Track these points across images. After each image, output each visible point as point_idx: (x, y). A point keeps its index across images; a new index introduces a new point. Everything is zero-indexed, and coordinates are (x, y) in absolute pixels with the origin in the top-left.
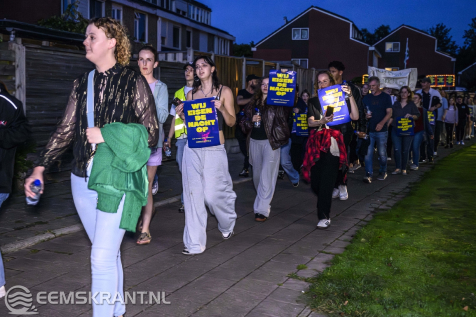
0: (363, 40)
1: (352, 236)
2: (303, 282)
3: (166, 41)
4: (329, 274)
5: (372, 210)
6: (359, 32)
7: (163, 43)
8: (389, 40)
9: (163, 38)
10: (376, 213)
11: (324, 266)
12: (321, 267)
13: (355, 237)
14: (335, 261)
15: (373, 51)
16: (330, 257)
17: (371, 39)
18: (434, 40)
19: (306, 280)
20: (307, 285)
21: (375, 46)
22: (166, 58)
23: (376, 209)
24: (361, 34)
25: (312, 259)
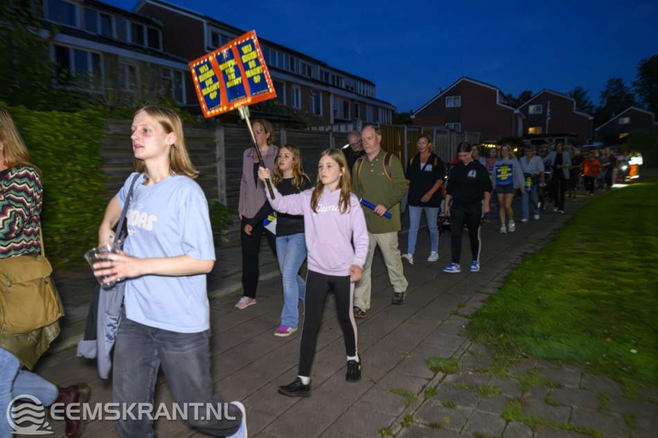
0: (508, 105)
1: (505, 278)
2: (463, 318)
3: (338, 113)
4: (486, 311)
5: (521, 254)
6: (505, 98)
7: (335, 114)
8: (532, 103)
9: (335, 111)
10: (524, 257)
11: (482, 304)
12: (478, 305)
13: (507, 279)
14: (491, 299)
15: (517, 114)
16: (486, 296)
17: (515, 104)
18: (572, 102)
19: (466, 317)
20: (467, 321)
21: (520, 109)
22: (339, 129)
23: (525, 253)
24: (507, 100)
25: (470, 299)
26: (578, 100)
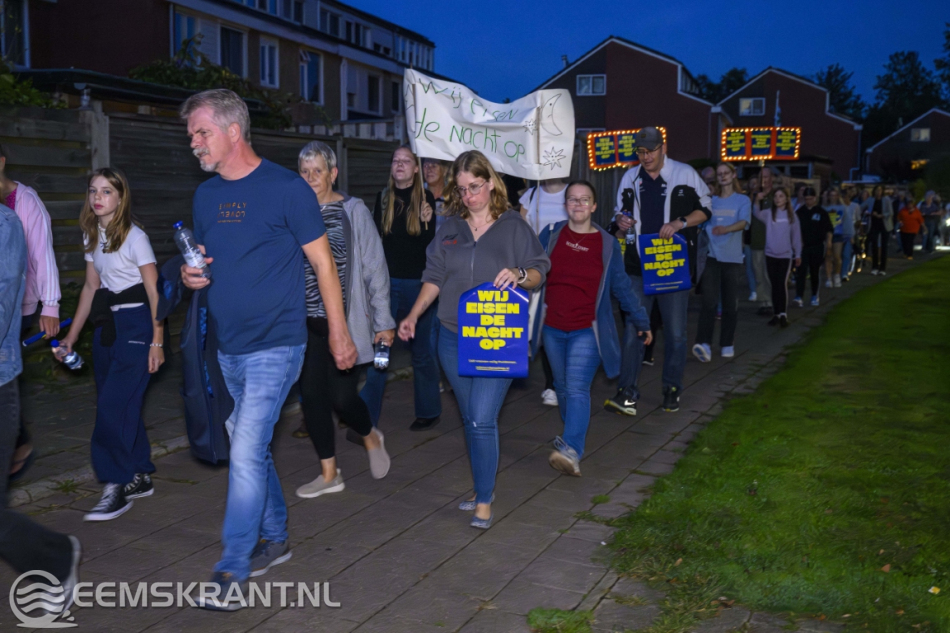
0: (700, 95)
1: (687, 443)
2: (603, 527)
3: (356, 99)
4: (648, 511)
5: (721, 395)
6: (694, 81)
7: (350, 103)
8: (746, 94)
9: (350, 96)
11: (640, 497)
12: (633, 500)
13: (692, 445)
14: (658, 488)
15: (718, 114)
16: (648, 481)
17: (714, 92)
18: (824, 93)
19: (608, 523)
20: (611, 531)
22: (358, 133)
24: (698, 85)
25: (618, 485)
26: (834, 92)
